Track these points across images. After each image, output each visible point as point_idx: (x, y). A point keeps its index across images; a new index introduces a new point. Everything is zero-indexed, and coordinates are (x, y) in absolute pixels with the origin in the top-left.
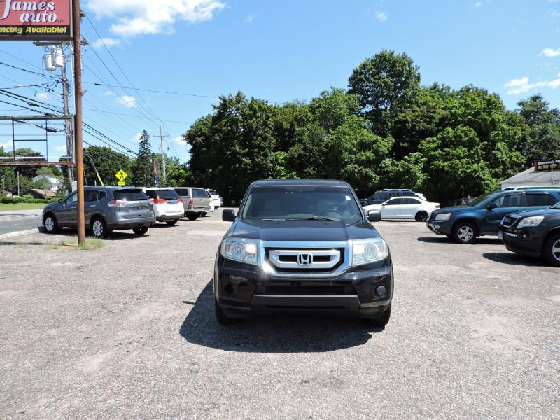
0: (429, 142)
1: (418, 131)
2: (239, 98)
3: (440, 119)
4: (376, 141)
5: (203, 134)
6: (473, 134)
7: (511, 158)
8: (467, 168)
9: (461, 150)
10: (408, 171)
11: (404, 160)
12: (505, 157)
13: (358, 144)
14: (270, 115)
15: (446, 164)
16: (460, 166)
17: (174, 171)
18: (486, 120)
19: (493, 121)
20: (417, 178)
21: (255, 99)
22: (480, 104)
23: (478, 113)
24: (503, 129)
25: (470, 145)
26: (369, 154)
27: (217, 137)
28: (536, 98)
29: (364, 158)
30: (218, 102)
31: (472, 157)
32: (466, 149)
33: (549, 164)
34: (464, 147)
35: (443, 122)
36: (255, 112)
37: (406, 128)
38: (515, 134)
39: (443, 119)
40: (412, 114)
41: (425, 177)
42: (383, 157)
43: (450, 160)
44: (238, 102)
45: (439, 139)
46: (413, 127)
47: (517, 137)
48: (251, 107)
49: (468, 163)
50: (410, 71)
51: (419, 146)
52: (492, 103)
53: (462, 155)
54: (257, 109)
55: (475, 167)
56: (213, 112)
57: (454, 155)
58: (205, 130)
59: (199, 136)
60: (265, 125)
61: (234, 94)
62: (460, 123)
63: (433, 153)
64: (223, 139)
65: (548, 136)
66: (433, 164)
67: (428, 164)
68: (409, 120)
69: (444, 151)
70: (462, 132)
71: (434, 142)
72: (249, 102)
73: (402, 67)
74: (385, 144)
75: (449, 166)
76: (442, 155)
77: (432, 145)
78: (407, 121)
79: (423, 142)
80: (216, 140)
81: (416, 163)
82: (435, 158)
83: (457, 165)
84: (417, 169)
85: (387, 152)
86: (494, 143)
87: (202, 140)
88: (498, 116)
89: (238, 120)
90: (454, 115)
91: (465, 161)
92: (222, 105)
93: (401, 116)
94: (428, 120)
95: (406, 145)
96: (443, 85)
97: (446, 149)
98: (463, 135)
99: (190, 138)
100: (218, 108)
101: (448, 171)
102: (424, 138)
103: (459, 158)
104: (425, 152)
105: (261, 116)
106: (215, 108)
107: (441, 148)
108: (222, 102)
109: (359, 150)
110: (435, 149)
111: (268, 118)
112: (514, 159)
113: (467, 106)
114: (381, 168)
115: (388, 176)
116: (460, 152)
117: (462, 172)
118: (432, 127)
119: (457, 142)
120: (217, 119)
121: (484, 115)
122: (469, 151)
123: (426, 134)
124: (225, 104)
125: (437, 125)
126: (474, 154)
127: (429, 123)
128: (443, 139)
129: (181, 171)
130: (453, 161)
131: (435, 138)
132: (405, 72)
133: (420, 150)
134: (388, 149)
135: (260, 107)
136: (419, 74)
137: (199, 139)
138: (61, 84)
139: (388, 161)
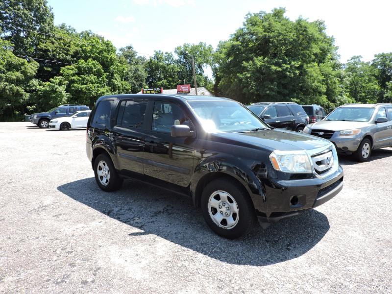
0: (68, 69)
1: (59, 60)
3: (74, 53)
4: (23, 64)
6: (100, 67)
7: (123, 85)
8: (98, 91)
9: (93, 77)
10: (54, 91)
11: (51, 82)
12: (120, 85)
13: (6, 65)
15: (83, 86)
16: (94, 89)
18: (107, 58)
19: (111, 59)
20: (63, 96)
22: (101, 47)
23: (101, 52)
24: (117, 66)
25: (99, 75)
26: (18, 74)
28: (129, 48)
29: (14, 77)
31: (100, 83)
32: (96, 77)
33: (150, 91)
34: (95, 75)
35: (76, 55)
37: (49, 56)
38: (124, 69)
39: (76, 53)
40: (51, 45)
41: (68, 96)
42: (31, 78)
43: (86, 84)
45: (76, 68)
46: (54, 56)
47: (124, 72)
49: (98, 87)
50: (46, 9)
51: (61, 72)
52: (109, 47)
53: (94, 81)
55: (102, 90)
57: (88, 81)
62: (90, 57)
63: (72, 78)
65: (139, 73)
66: (74, 87)
67: (69, 86)
68: (50, 50)
69: (81, 77)
70: (92, 64)
71: (72, 69)
73: (39, 4)
74: (32, 67)
75: (86, 88)
76: (80, 80)
77: (72, 72)
78: (48, 50)
79: (63, 68)
81: (60, 85)
82: (73, 82)
83: (92, 88)
84: (62, 89)
85: (34, 74)
86: (112, 75)
88: (114, 56)
90: (84, 51)
91: (96, 85)
93: (42, 46)
94: (65, 52)
95: (49, 69)
96: (70, 27)
97: (82, 76)
98: (93, 66)
101: (85, 92)
102: (64, 66)
103: (92, 83)
104: (67, 77)
107: (78, 74)
109: (8, 70)
110: (74, 75)
112: (124, 86)
113: (93, 46)
114: (29, 86)
115: (36, 94)
116: (92, 78)
117: (95, 93)
118: (69, 57)
119: (89, 71)
121: (105, 54)
122: (98, 78)
123: (65, 62)
125: (72, 56)
126: (101, 81)
127: (67, 54)
128: (79, 68)
130: (88, 84)
131: (72, 67)
132: (41, 9)
133: (61, 75)
134: (35, 71)
136: (52, 14)
139: (35, 82)
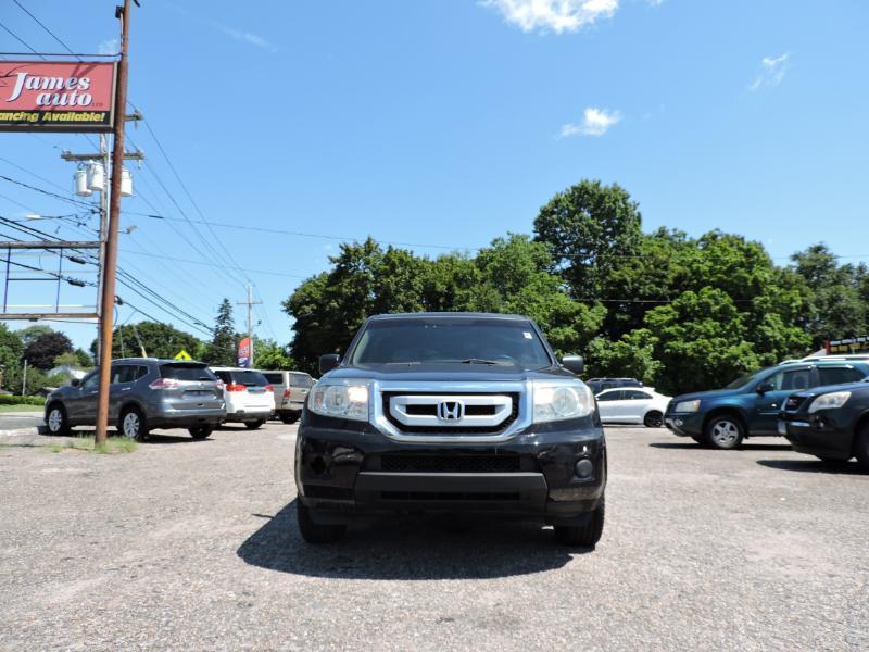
0: (660, 312)
1: (643, 297)
2: (370, 247)
3: (675, 279)
4: (578, 312)
5: (313, 301)
6: (727, 300)
7: (788, 336)
8: (722, 352)
9: (710, 325)
10: (631, 358)
11: (623, 340)
12: (779, 337)
13: (551, 317)
14: (417, 272)
15: (688, 345)
16: (711, 349)
17: (266, 357)
18: (746, 280)
19: (756, 281)
20: (645, 368)
21: (395, 249)
22: (734, 257)
23: (731, 269)
24: (772, 294)
25: (723, 316)
26: (569, 331)
27: (334, 304)
28: (818, 249)
29: (562, 337)
30: (338, 254)
31: (727, 336)
32: (718, 323)
33: (848, 344)
34: (715, 320)
35: (680, 284)
36: (393, 266)
37: (624, 291)
38: (792, 300)
39: (679, 279)
40: (632, 272)
41: (657, 366)
42: (592, 335)
43: (694, 340)
44: (368, 252)
45: (676, 308)
46: (635, 291)
47: (794, 305)
48: (387, 260)
49: (722, 344)
50: (626, 209)
51: (646, 320)
52: (752, 256)
53: (713, 333)
54: (396, 263)
55: (734, 350)
56: (330, 268)
57: (699, 333)
58: (317, 295)
59: (308, 304)
60: (408, 286)
61: (362, 243)
62: (705, 284)
63: (667, 330)
64: (342, 308)
66: (669, 347)
67: (659, 347)
68: (628, 279)
69: (684, 327)
70: (710, 297)
71: (668, 313)
72: (385, 252)
73: (614, 203)
74: (594, 316)
75: (694, 349)
76: (681, 333)
77: (666, 318)
78: (625, 282)
79: (651, 312)
80: (333, 309)
81: (642, 345)
82: (671, 337)
83: (705, 347)
84: (644, 354)
85: (596, 328)
86: (760, 314)
87: (312, 309)
88: (763, 274)
89: (366, 279)
90: (696, 273)
91: (717, 341)
92: (344, 257)
93: (616, 275)
94: (657, 280)
95: (625, 317)
96: (675, 230)
97: (686, 323)
98: (711, 302)
99: (293, 307)
100: (338, 261)
101: (692, 357)
102: (651, 307)
103: (708, 336)
104: (656, 329)
105: (402, 273)
106: (333, 260)
107: (680, 321)
108: (344, 253)
109: (554, 326)
110: (670, 324)
111: (413, 276)
112: (793, 338)
113: (715, 260)
114: (588, 352)
115: (599, 365)
116: (709, 327)
117: (714, 358)
118: (664, 290)
119: (704, 312)
120: (335, 278)
121: (742, 272)
122: (722, 326)
123: (657, 300)
124: (348, 256)
125: (671, 287)
126: (731, 330)
127: (659, 285)
128: (681, 309)
129: (278, 357)
130: (700, 341)
131: (669, 308)
132: (618, 210)
133: (647, 326)
134: (598, 324)
135: (401, 260)
136: (639, 214)
137: (308, 309)
138: (97, 216)
139: (598, 342)
